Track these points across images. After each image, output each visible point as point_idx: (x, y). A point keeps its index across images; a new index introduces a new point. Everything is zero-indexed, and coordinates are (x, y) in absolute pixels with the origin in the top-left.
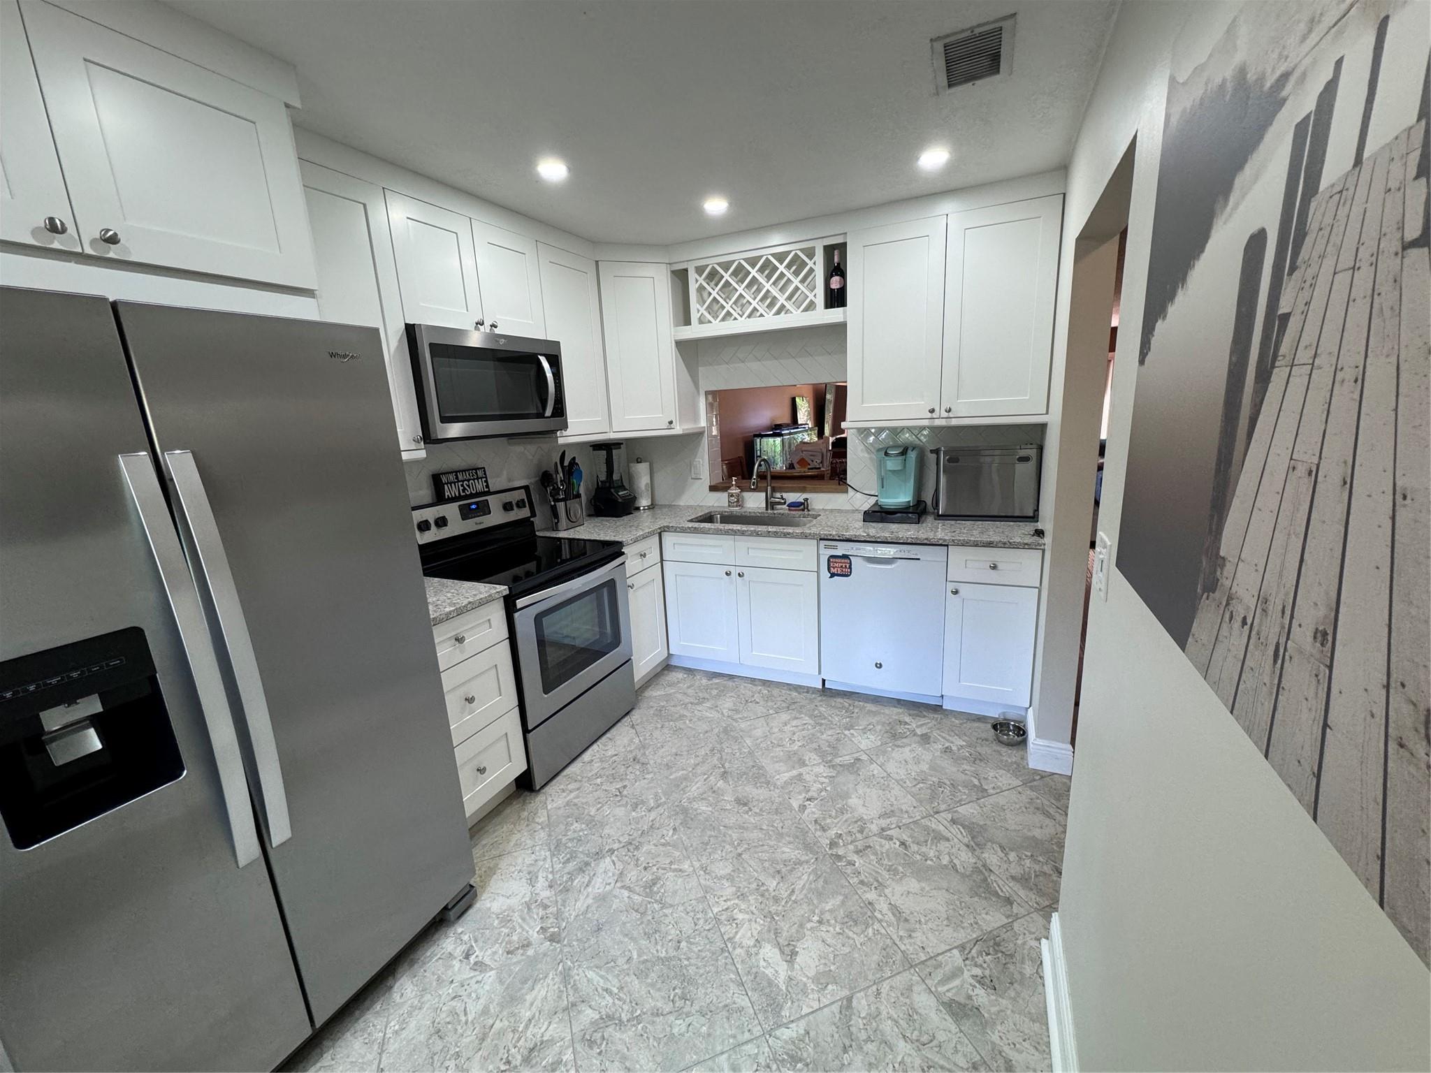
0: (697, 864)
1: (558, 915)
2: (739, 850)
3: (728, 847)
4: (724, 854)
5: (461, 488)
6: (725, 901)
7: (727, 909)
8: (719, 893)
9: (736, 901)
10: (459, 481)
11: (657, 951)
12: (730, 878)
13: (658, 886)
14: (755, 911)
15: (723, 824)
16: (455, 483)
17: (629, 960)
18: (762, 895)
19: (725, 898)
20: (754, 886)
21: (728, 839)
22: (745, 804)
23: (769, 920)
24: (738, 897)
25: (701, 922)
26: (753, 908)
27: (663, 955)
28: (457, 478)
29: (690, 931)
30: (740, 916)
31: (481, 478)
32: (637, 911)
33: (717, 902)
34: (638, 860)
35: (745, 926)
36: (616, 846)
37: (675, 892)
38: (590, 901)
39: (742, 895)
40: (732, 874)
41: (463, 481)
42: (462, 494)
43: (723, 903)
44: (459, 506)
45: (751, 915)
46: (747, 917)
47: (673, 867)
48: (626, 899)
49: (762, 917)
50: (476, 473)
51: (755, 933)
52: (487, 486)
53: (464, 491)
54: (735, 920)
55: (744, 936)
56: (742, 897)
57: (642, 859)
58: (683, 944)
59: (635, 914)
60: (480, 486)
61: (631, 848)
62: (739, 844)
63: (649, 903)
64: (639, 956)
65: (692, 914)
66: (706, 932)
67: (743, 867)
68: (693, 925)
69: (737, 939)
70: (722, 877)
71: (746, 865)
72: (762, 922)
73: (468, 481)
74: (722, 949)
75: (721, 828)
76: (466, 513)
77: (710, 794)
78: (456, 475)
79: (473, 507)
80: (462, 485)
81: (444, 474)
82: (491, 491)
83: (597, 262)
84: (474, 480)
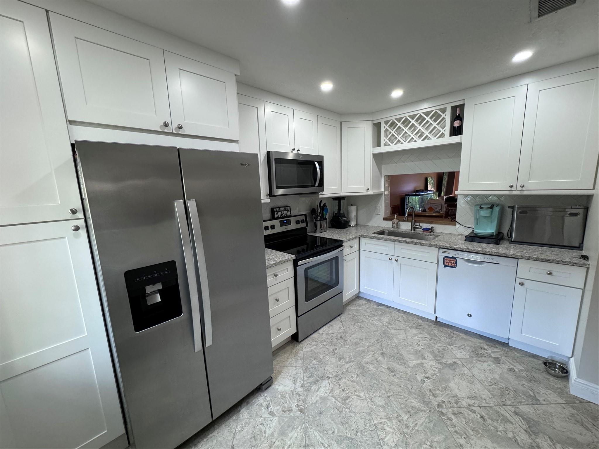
0: (367, 396)
1: (304, 401)
2: (389, 394)
3: (383, 391)
4: (381, 394)
5: (281, 214)
6: (380, 418)
7: (381, 423)
8: (378, 414)
9: (386, 420)
10: (280, 211)
11: (346, 433)
12: (383, 407)
13: (349, 401)
14: (396, 429)
15: (381, 379)
16: (279, 212)
17: (333, 432)
18: (400, 422)
19: (380, 417)
20: (396, 415)
21: (383, 387)
22: (392, 372)
23: (403, 436)
24: (387, 419)
25: (368, 425)
26: (394, 427)
27: (349, 436)
28: (280, 210)
29: (362, 429)
30: (388, 429)
31: (289, 210)
32: (338, 410)
33: (376, 418)
34: (340, 385)
35: (390, 435)
36: (330, 376)
37: (356, 406)
38: (318, 398)
39: (389, 418)
40: (385, 406)
41: (282, 211)
42: (281, 216)
43: (379, 419)
44: (280, 221)
45: (394, 430)
46: (392, 430)
47: (356, 393)
48: (333, 402)
49: (399, 434)
50: (287, 208)
51: (395, 440)
52: (291, 214)
53: (282, 215)
54: (385, 430)
55: (389, 440)
56: (389, 419)
57: (342, 385)
58: (359, 434)
59: (337, 411)
60: (288, 213)
61: (337, 379)
62: (388, 391)
63: (344, 408)
64: (338, 432)
65: (364, 420)
66: (370, 432)
67: (390, 404)
68: (364, 426)
69: (386, 440)
70: (379, 406)
71: (392, 403)
72: (399, 436)
73: (284, 211)
74: (378, 443)
75: (380, 381)
76: (282, 224)
77: (375, 362)
78: (280, 209)
79: (285, 221)
80: (281, 213)
81: (276, 208)
82: (292, 215)
83: (341, 122)
84: (286, 211)
